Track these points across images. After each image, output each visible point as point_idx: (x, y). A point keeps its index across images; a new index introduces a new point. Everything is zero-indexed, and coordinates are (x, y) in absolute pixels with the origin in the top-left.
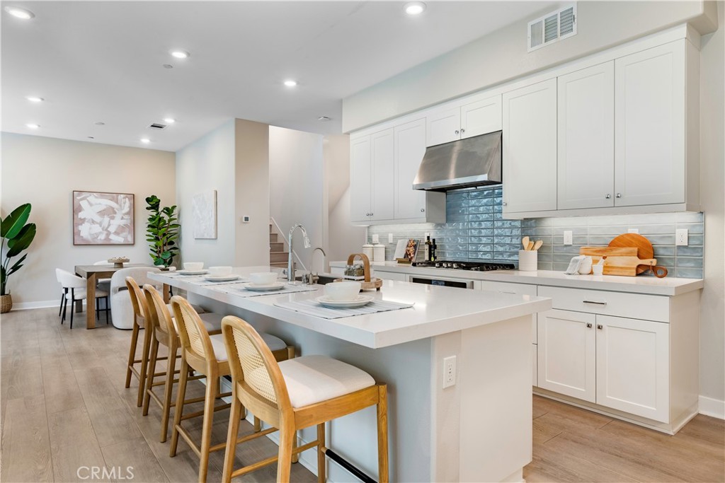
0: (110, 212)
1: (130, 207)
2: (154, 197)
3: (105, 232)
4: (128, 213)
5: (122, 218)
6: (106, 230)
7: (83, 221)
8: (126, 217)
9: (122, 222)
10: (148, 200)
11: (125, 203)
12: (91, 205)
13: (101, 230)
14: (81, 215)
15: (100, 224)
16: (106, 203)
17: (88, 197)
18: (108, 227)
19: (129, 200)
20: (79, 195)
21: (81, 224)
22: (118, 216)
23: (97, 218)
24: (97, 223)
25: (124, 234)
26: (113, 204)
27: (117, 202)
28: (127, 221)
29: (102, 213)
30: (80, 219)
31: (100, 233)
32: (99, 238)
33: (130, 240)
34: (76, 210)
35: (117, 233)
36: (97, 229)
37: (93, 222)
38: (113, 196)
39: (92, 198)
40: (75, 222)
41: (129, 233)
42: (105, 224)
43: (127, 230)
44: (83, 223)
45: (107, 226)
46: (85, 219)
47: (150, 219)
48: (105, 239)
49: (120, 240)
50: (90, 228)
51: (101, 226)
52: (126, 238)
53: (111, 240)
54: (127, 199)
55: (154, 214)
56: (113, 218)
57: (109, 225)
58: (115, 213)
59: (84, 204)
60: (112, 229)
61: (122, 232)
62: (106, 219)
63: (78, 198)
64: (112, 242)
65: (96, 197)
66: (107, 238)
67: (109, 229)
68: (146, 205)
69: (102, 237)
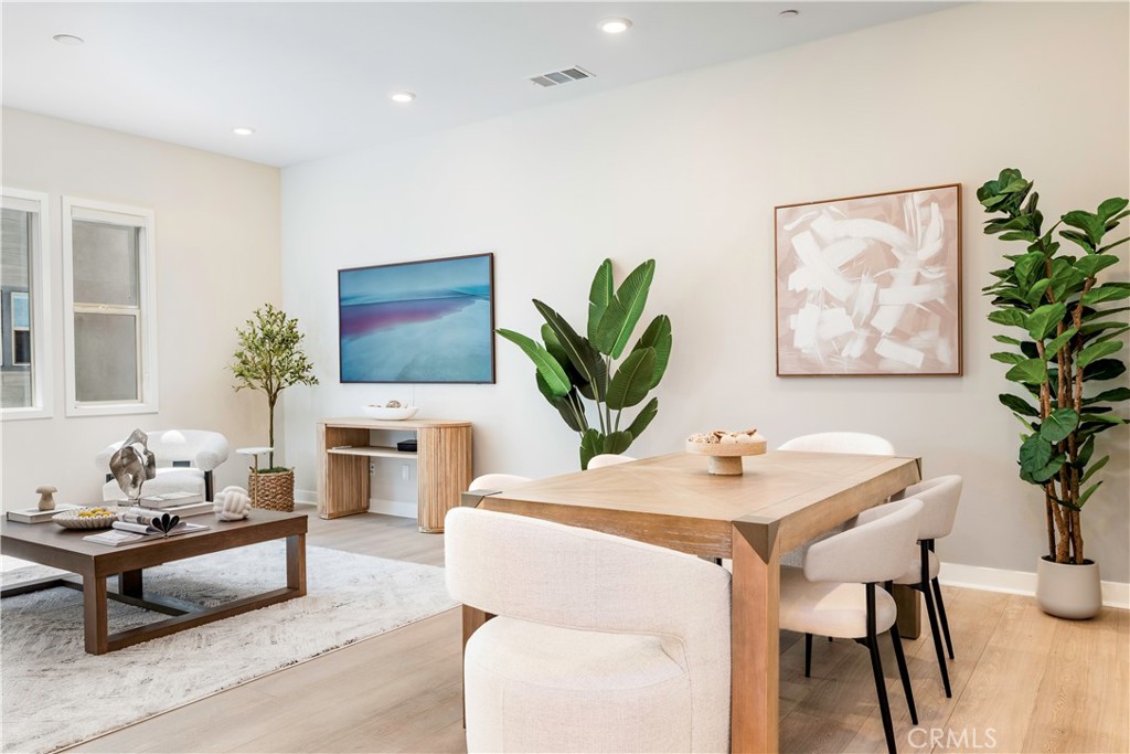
0: (877, 263)
1: (945, 236)
2: (1009, 175)
3: (864, 333)
4: (937, 260)
5: (918, 280)
6: (867, 325)
7: (801, 297)
8: (934, 273)
9: (918, 295)
10: (982, 194)
11: (926, 223)
12: (821, 243)
13: (851, 327)
14: (796, 281)
15: (848, 306)
16: (867, 229)
17: (812, 219)
18: (871, 317)
19: (942, 206)
20: (790, 218)
21: (796, 311)
22: (905, 272)
23: (840, 287)
24: (840, 304)
25: (925, 336)
26: (888, 232)
27: (900, 224)
28: (937, 286)
29: (853, 269)
30: (794, 290)
31: (849, 336)
32: (844, 354)
33: (947, 358)
34: (781, 266)
35: (900, 335)
36: (839, 322)
37: (829, 300)
38: (886, 201)
39: (824, 222)
40: (781, 306)
41: (942, 333)
42: (863, 305)
43: (936, 320)
44: (801, 305)
45: (867, 311)
46: (805, 292)
47: (1009, 275)
48: (863, 357)
49: (911, 358)
50: (821, 322)
51: (849, 313)
52: (929, 352)
53: (880, 358)
54: (935, 206)
55: (1021, 247)
56: (886, 282)
57: (875, 308)
58: (894, 262)
59: (803, 245)
60: (886, 321)
61: (920, 327)
62: (867, 287)
63: (788, 227)
64: (884, 368)
65: (836, 217)
66: (870, 355)
67: (873, 323)
68: (978, 215)
69: (855, 349)
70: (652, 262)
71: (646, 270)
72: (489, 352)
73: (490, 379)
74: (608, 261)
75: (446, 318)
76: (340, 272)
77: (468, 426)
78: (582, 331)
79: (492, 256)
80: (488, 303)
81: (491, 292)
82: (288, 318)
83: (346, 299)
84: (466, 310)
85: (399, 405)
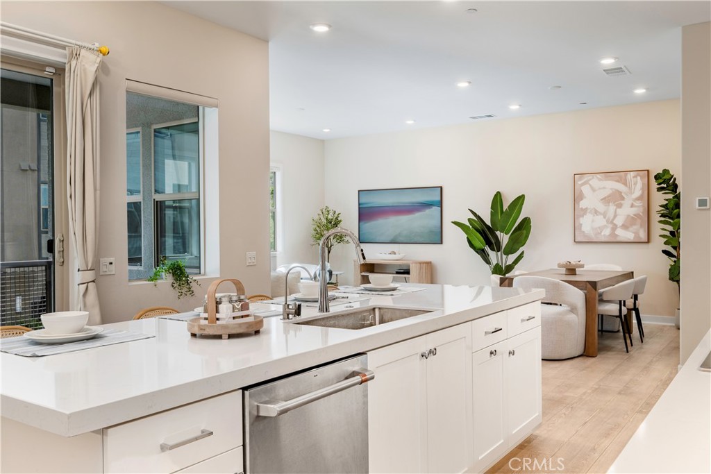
0: (617, 199)
1: (642, 189)
2: (666, 172)
3: (611, 226)
4: (639, 198)
5: (632, 206)
6: (612, 222)
7: (585, 211)
8: (638, 203)
9: (632, 211)
10: (657, 177)
11: (635, 184)
12: (593, 190)
13: (605, 223)
14: (583, 204)
15: (604, 215)
16: (612, 185)
17: (590, 180)
18: (613, 219)
19: (642, 178)
20: (580, 179)
21: (583, 216)
22: (627, 203)
23: (601, 207)
24: (601, 214)
25: (635, 227)
26: (620, 187)
27: (625, 184)
28: (640, 208)
29: (606, 200)
30: (582, 208)
31: (605, 227)
32: (602, 234)
33: (643, 236)
34: (577, 198)
35: (625, 227)
36: (600, 221)
37: (596, 212)
38: (619, 175)
39: (595, 182)
40: (577, 213)
41: (641, 226)
42: (610, 215)
43: (639, 221)
44: (585, 214)
45: (612, 218)
46: (587, 208)
47: (665, 206)
48: (610, 235)
49: (629, 236)
50: (593, 221)
51: (605, 218)
52: (636, 233)
53: (617, 235)
54: (639, 178)
55: (670, 197)
56: (620, 206)
57: (615, 216)
58: (623, 199)
59: (586, 190)
60: (619, 221)
61: (633, 224)
62: (612, 208)
63: (580, 183)
64: (619, 239)
65: (600, 180)
66: (613, 234)
67: (614, 222)
68: (654, 185)
69: (607, 232)
70: (523, 196)
71: (520, 200)
72: (440, 230)
73: (440, 242)
74: (498, 193)
75: (417, 215)
76: (359, 191)
77: (431, 263)
78: (488, 223)
79: (441, 187)
80: (440, 208)
81: (440, 204)
82: (337, 213)
83: (362, 204)
84: (428, 211)
85: (395, 253)
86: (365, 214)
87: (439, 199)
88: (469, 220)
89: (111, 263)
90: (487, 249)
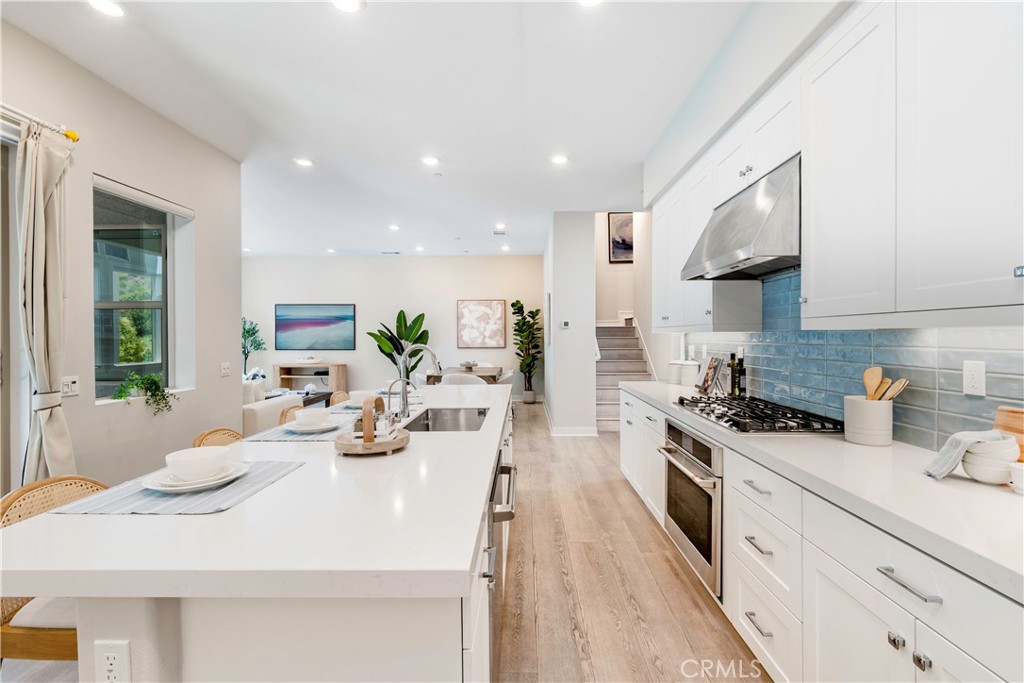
0: (485, 318)
1: (502, 313)
2: (518, 302)
3: (482, 337)
4: (500, 319)
5: (495, 323)
6: (482, 334)
7: (465, 326)
8: (499, 322)
9: (495, 327)
10: (513, 305)
11: (497, 309)
12: (470, 311)
13: (478, 334)
14: (463, 321)
15: (478, 329)
16: (482, 309)
17: (468, 305)
18: (483, 332)
19: (501, 306)
20: (461, 304)
21: (463, 330)
22: (492, 321)
23: (475, 324)
24: (476, 328)
25: (498, 338)
26: (488, 310)
27: (491, 309)
28: (500, 325)
29: (479, 319)
30: (463, 325)
31: (478, 337)
32: (477, 342)
33: (502, 344)
34: (459, 317)
35: (491, 337)
36: (475, 333)
37: (472, 327)
38: (487, 302)
39: (472, 306)
40: (459, 328)
41: (501, 337)
42: (482, 329)
43: (499, 334)
44: (465, 328)
46: (466, 324)
47: (516, 324)
48: (481, 343)
49: (493, 343)
50: (470, 333)
51: (478, 331)
52: (498, 341)
53: (486, 343)
54: (499, 305)
55: (520, 318)
56: (487, 323)
57: (485, 330)
58: (489, 318)
59: (465, 311)
60: (487, 334)
61: (496, 335)
62: (483, 324)
63: (461, 306)
64: (487, 346)
65: (475, 305)
66: (483, 342)
67: (484, 334)
68: (512, 310)
69: (479, 341)
70: (423, 314)
71: (420, 318)
72: (353, 339)
73: (353, 348)
74: (402, 312)
75: (333, 326)
76: (276, 305)
77: (344, 365)
78: (395, 335)
79: (354, 305)
80: (353, 321)
81: (354, 318)
82: (254, 324)
83: (278, 316)
84: (343, 324)
85: (312, 358)
86: (281, 325)
87: (352, 314)
88: (379, 331)
89: (74, 382)
90: (395, 354)
